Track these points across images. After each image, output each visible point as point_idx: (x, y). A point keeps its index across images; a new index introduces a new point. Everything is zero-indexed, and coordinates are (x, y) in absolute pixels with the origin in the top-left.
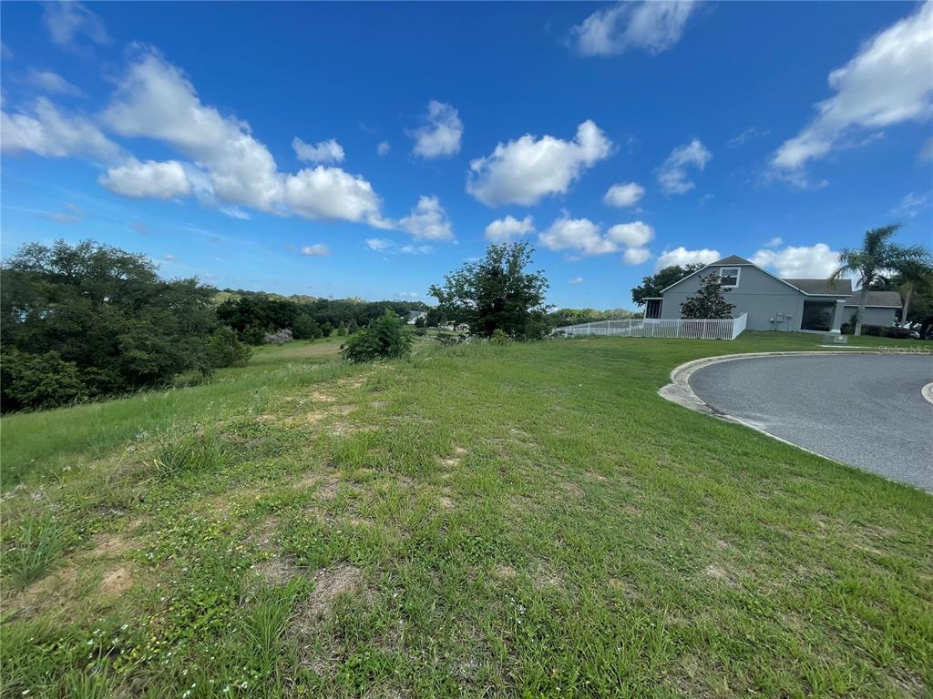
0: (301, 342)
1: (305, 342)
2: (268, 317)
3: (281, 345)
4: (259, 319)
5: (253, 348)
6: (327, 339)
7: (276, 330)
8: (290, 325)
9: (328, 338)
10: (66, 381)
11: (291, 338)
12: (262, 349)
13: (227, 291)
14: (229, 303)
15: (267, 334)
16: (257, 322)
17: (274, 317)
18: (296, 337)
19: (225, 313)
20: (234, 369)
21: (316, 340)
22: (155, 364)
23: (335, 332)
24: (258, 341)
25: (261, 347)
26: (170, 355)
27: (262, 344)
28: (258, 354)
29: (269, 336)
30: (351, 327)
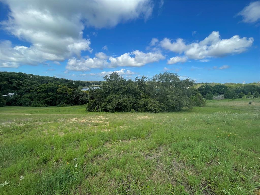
0: (228, 100)
1: (230, 100)
2: (215, 91)
3: (219, 100)
4: (211, 91)
5: (208, 101)
6: (240, 99)
7: (217, 95)
8: (224, 93)
9: (242, 99)
10: (156, 106)
11: (223, 98)
12: (211, 101)
13: (202, 83)
14: (202, 86)
15: (214, 96)
16: (211, 92)
17: (217, 90)
18: (226, 98)
19: (200, 89)
20: (200, 107)
21: (235, 99)
22: (174, 104)
23: (245, 96)
24: (210, 98)
25: (211, 100)
26: (179, 102)
27: (212, 99)
28: (209, 103)
29: (214, 97)
30: (255, 94)
